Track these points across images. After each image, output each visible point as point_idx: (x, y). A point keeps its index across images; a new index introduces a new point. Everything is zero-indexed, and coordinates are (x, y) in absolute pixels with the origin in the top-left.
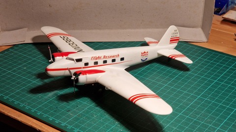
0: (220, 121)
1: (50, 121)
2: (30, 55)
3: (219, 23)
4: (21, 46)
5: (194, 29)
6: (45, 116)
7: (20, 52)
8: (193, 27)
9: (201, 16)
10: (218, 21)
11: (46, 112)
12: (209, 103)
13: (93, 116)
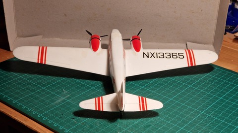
1: (54, 127)
3: (231, 41)
6: (50, 121)
9: (213, 33)
10: (231, 39)
11: (51, 118)
12: (212, 119)
13: (96, 125)
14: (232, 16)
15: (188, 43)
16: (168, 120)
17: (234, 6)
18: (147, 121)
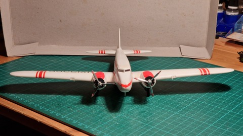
0: (214, 120)
1: (51, 114)
2: (38, 64)
3: (223, 44)
4: (31, 57)
5: (198, 48)
6: (47, 110)
7: (30, 61)
8: (198, 47)
10: (223, 42)
11: (47, 107)
12: (206, 105)
13: (92, 111)
14: (224, 23)
15: (181, 46)
16: (162, 106)
17: (225, 13)
18: (141, 108)
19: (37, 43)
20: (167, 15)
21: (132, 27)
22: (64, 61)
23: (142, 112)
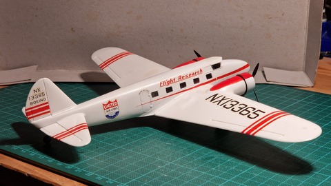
4: (24, 85)
9: (303, 51)
14: (328, 38)
15: (264, 68)
19: (35, 67)
20: (242, 18)
21: (186, 38)
22: (78, 90)
23: (207, 159)
